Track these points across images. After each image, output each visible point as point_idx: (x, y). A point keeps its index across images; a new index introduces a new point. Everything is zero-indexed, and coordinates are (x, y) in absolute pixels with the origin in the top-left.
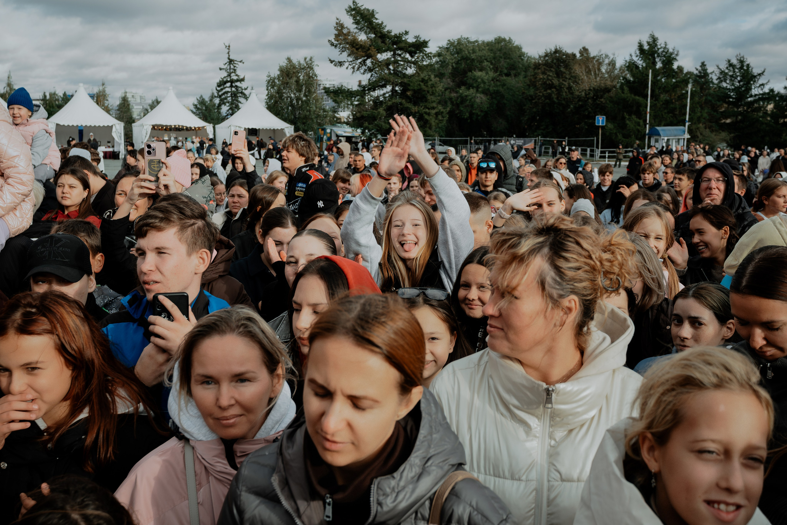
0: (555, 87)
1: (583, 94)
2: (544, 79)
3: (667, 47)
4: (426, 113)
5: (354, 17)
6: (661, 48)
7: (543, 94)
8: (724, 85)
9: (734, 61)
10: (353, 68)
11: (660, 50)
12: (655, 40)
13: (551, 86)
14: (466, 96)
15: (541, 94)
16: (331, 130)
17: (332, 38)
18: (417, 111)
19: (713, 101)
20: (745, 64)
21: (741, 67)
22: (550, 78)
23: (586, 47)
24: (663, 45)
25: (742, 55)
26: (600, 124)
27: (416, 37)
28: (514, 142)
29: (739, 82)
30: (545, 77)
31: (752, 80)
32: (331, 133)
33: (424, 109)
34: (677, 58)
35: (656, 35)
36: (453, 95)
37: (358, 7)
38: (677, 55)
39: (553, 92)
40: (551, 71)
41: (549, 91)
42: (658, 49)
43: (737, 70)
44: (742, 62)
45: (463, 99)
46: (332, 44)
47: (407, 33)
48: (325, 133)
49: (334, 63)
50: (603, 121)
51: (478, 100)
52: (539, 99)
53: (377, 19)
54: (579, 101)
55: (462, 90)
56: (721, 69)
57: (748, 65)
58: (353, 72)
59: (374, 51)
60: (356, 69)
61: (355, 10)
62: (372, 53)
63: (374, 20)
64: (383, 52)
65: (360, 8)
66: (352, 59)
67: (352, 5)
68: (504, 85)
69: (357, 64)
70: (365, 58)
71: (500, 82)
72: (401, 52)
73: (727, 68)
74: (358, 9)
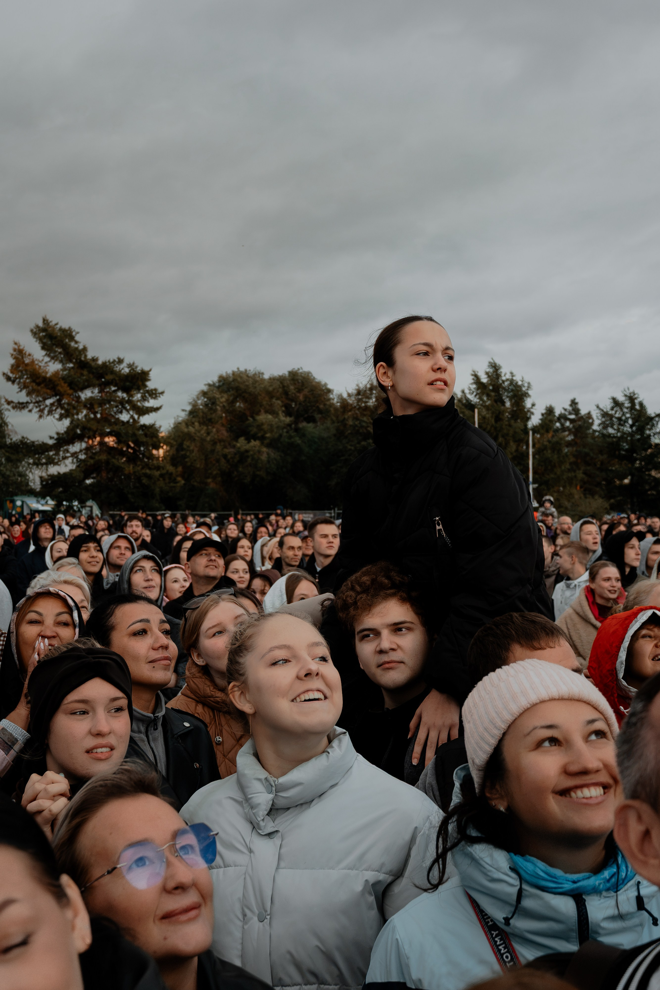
2: (356, 426)
3: (514, 378)
4: (146, 475)
5: (41, 340)
6: (507, 380)
7: (356, 448)
8: (611, 431)
9: (621, 398)
10: (42, 411)
11: (506, 383)
12: (495, 368)
14: (247, 451)
15: (353, 448)
16: (23, 502)
17: (7, 370)
18: (132, 471)
19: (592, 454)
20: (636, 401)
21: (632, 407)
22: (364, 424)
24: (508, 376)
25: (631, 390)
27: (130, 366)
29: (631, 426)
30: (357, 423)
31: (648, 424)
32: (22, 507)
33: (143, 468)
34: (530, 392)
35: (498, 362)
36: (229, 451)
37: (50, 327)
38: (529, 388)
41: (363, 443)
42: (503, 382)
43: (625, 410)
44: (632, 399)
45: (243, 456)
46: (8, 379)
47: (120, 361)
48: (14, 507)
49: (12, 405)
51: (264, 457)
52: (350, 455)
53: (76, 342)
55: (241, 443)
56: (602, 410)
57: (641, 404)
58: (41, 417)
59: (64, 387)
60: (46, 412)
61: (44, 330)
62: (61, 390)
63: (73, 344)
64: (82, 389)
65: (53, 328)
66: (37, 399)
67: (41, 324)
68: (304, 435)
69: (47, 406)
70: (58, 397)
71: (297, 430)
72: (113, 388)
73: (612, 409)
74: (50, 329)
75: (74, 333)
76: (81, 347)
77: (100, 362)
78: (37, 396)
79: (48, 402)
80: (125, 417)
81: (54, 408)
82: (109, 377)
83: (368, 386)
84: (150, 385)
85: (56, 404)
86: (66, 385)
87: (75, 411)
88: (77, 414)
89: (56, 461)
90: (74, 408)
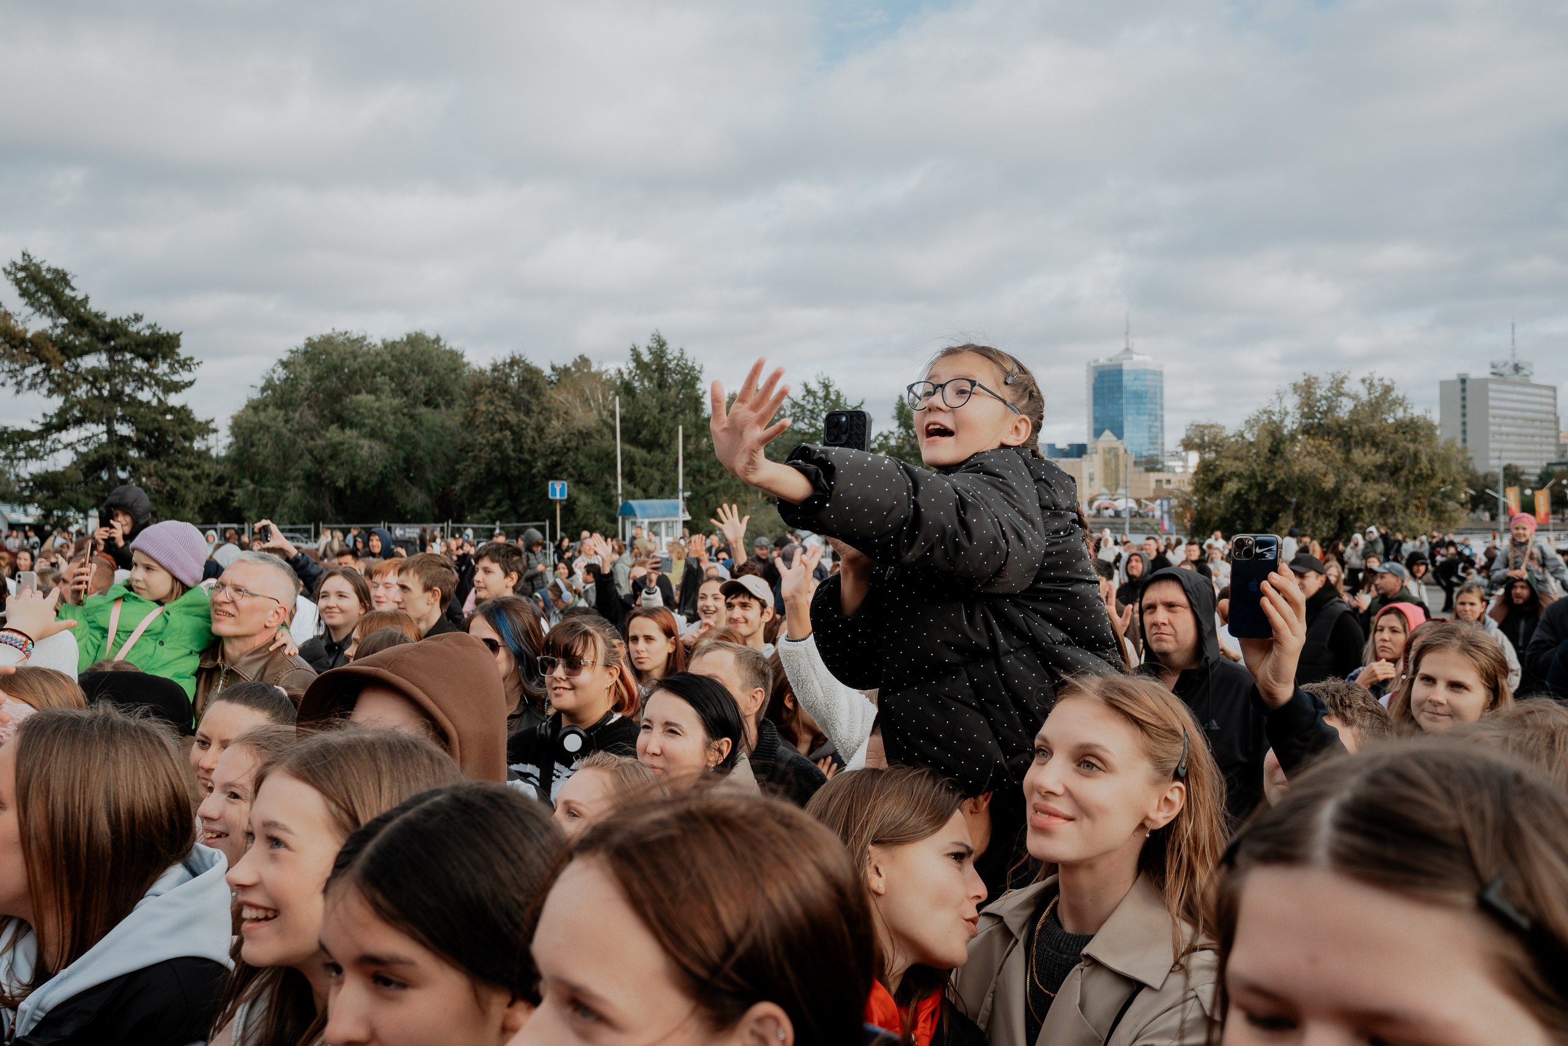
0: (511, 429)
1: (559, 441)
2: (490, 412)
3: (683, 358)
4: (173, 476)
5: (18, 282)
6: (674, 359)
7: (488, 442)
8: (802, 425)
9: (814, 386)
10: (19, 384)
11: (673, 364)
12: (661, 344)
13: (504, 425)
14: (340, 444)
15: (484, 441)
20: (832, 391)
21: (827, 397)
22: (500, 410)
23: (586, 356)
24: (677, 354)
25: (826, 375)
26: (558, 497)
28: (402, 532)
29: (825, 422)
30: (492, 408)
34: (702, 376)
35: (665, 337)
36: (316, 443)
37: (34, 266)
38: (700, 372)
39: (505, 436)
40: (504, 398)
41: (499, 435)
42: (670, 361)
43: (818, 401)
44: (826, 387)
47: (138, 318)
50: (562, 490)
51: (365, 453)
52: (481, 450)
53: (73, 289)
54: (552, 453)
57: (837, 393)
58: (18, 392)
59: (53, 352)
60: (26, 384)
61: (24, 269)
62: (48, 355)
63: (68, 292)
64: (81, 354)
65: (38, 267)
66: (12, 367)
67: (20, 262)
68: (421, 424)
69: (27, 377)
70: (44, 365)
71: (411, 417)
72: (128, 356)
73: (804, 398)
74: (33, 268)
75: (69, 277)
76: (80, 297)
77: (108, 319)
78: (12, 362)
79: (30, 371)
80: (145, 395)
81: (39, 380)
82: (122, 341)
83: (508, 360)
84: (183, 352)
85: (41, 374)
86: (55, 349)
87: (70, 386)
88: (74, 390)
89: (41, 454)
90: (69, 381)
